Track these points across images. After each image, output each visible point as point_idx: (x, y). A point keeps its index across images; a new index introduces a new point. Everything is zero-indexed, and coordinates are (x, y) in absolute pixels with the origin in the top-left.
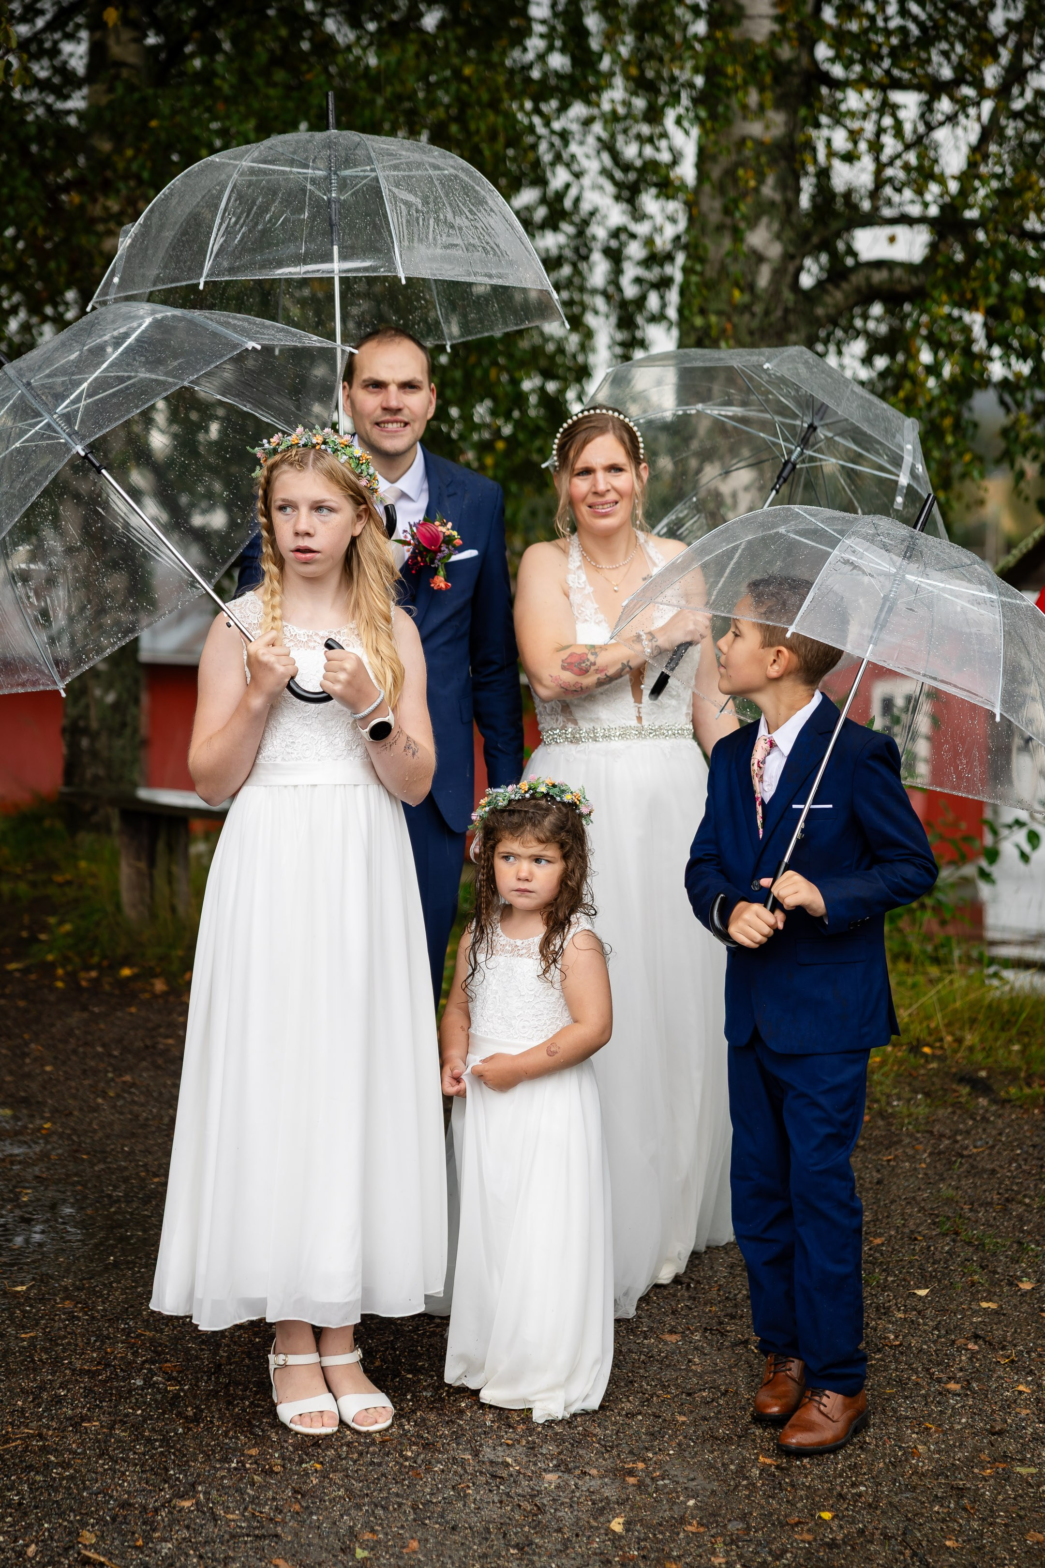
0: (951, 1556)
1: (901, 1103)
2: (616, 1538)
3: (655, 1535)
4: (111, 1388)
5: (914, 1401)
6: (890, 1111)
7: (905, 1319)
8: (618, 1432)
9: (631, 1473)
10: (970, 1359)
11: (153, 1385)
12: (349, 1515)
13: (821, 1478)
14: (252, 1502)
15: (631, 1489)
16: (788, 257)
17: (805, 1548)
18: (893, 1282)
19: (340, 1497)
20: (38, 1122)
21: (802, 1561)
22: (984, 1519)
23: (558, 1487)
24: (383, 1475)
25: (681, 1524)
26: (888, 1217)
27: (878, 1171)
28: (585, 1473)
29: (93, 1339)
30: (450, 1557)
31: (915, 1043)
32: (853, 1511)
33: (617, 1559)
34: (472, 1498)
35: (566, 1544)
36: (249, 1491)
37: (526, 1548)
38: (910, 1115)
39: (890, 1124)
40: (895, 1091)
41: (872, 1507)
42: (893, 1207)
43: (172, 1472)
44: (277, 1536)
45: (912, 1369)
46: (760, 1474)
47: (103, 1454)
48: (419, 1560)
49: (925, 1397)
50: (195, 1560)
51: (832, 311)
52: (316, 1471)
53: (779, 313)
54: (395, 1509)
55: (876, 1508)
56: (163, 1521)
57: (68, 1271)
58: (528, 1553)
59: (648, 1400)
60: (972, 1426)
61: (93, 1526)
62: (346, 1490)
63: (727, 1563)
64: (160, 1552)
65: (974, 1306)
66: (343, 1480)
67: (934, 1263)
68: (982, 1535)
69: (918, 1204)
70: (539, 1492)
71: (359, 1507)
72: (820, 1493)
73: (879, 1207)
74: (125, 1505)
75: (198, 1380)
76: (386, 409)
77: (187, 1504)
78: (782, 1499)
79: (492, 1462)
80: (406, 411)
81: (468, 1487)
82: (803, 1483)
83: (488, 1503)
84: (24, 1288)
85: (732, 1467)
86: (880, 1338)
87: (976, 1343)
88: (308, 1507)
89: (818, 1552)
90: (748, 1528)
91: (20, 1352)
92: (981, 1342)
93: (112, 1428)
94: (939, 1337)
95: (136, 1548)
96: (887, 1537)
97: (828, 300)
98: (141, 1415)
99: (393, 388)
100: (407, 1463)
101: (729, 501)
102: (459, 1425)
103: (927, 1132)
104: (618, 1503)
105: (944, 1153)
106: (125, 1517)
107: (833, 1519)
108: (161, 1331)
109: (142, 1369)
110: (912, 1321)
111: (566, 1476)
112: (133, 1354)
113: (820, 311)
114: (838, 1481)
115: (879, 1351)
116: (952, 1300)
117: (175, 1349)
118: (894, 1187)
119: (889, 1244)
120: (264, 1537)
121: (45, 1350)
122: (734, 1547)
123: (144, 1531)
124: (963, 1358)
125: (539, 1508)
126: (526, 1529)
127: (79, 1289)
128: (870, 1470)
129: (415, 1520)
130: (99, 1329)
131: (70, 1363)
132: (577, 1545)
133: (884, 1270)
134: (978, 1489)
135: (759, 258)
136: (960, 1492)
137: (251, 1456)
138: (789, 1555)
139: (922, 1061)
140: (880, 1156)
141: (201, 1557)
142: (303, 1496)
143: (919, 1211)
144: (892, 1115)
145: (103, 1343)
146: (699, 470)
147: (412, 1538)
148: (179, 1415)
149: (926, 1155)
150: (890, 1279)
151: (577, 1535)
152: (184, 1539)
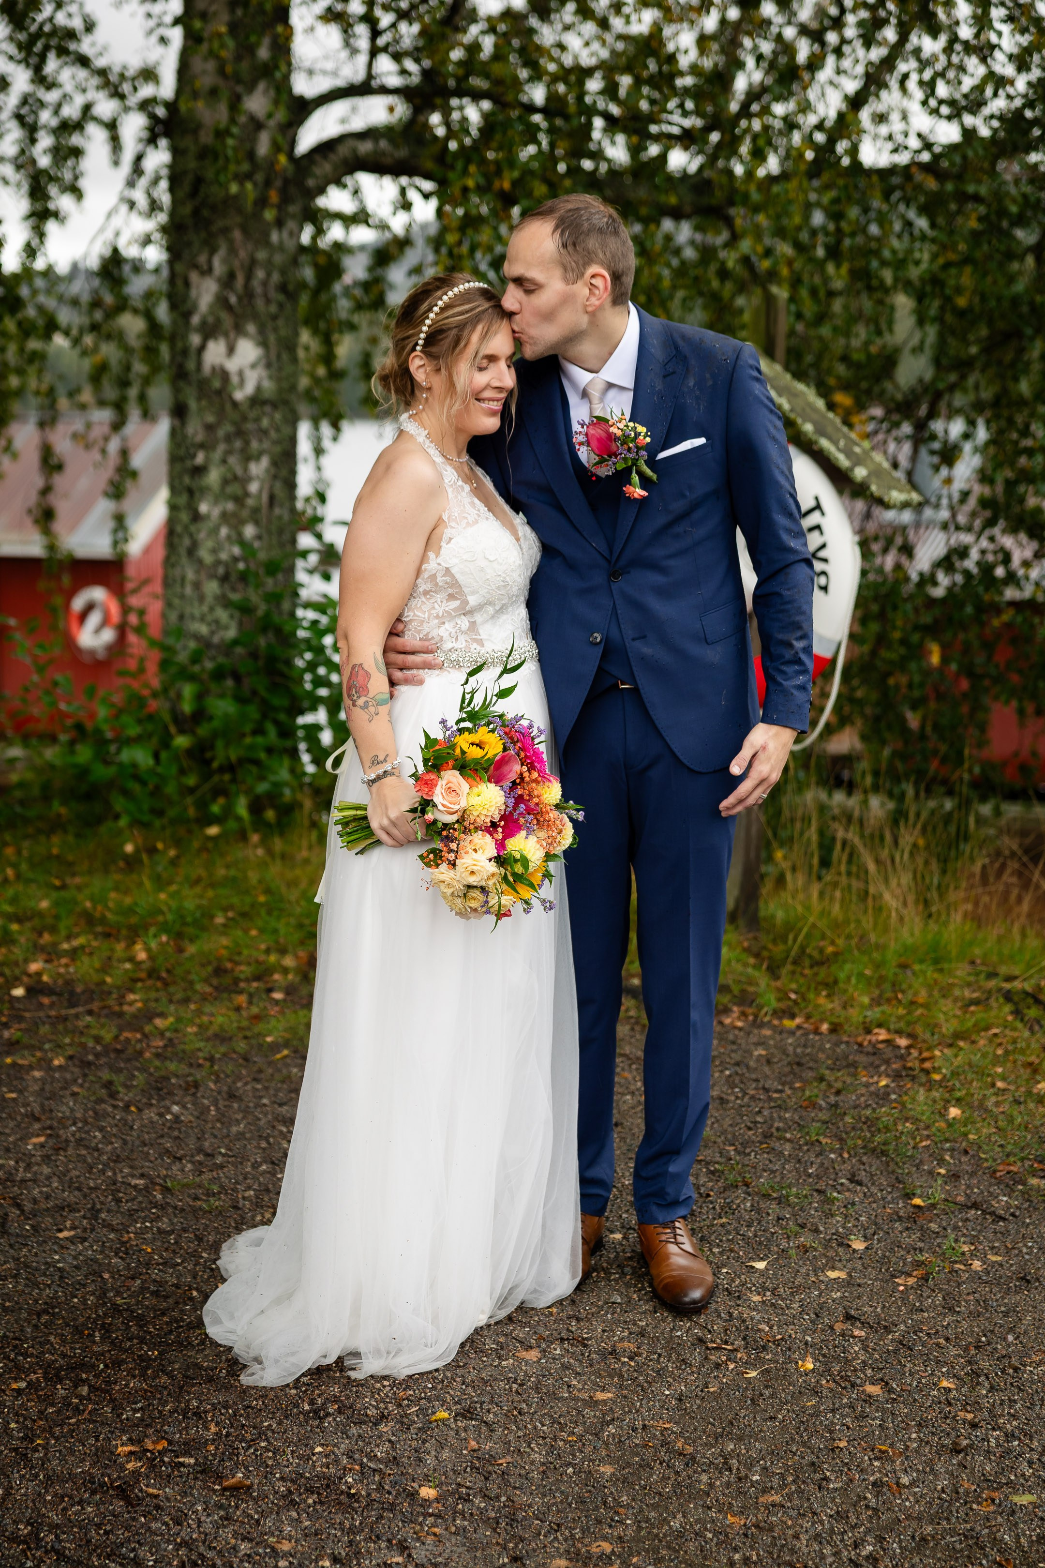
101: (235, 379)
135: (257, 125)
146: (202, 348)
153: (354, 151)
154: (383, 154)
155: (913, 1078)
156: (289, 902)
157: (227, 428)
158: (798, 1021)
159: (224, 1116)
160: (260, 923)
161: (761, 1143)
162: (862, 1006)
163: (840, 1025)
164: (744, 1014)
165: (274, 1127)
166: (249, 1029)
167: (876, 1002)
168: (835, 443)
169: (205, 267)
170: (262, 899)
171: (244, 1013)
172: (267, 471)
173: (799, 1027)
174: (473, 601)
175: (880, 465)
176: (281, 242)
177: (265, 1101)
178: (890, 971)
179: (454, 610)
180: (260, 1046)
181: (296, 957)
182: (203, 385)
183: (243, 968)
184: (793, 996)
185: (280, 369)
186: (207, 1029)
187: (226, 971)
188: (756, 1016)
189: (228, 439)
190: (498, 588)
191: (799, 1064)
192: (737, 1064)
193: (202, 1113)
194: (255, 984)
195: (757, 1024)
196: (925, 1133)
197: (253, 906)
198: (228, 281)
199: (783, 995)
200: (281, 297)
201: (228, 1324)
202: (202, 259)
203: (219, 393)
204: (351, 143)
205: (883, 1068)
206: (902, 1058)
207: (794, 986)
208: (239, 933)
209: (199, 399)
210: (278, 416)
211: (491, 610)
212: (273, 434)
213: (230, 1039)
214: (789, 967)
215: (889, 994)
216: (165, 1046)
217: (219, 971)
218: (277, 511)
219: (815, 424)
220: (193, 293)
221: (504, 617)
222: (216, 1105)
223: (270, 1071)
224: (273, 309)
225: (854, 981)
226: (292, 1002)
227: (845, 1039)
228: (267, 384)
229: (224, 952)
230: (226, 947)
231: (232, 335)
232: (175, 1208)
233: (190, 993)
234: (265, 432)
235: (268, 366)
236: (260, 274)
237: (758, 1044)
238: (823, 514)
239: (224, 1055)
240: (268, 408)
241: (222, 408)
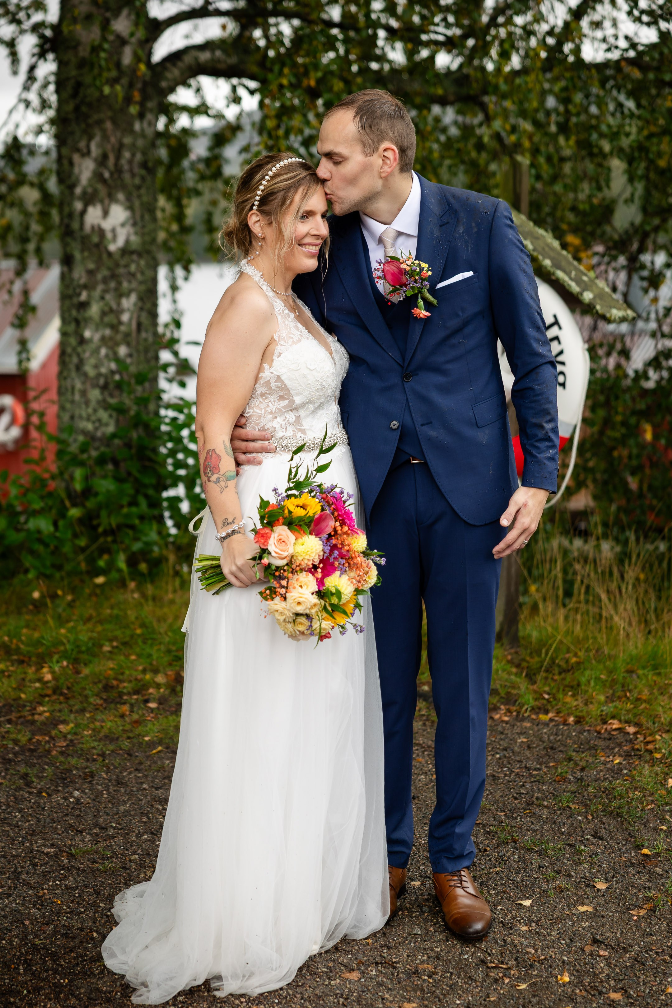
65: (574, 911)
101: (109, 235)
135: (122, 42)
146: (83, 212)
153: (196, 59)
154: (219, 61)
155: (640, 757)
156: (160, 634)
157: (104, 273)
158: (551, 715)
159: (114, 798)
160: (138, 650)
161: (525, 810)
162: (599, 703)
163: (583, 717)
164: (509, 711)
165: (152, 806)
166: (131, 731)
167: (610, 699)
168: (568, 274)
169: (85, 151)
170: (139, 631)
171: (127, 719)
172: (135, 305)
173: (551, 720)
174: (298, 400)
175: (603, 289)
176: (142, 130)
177: (145, 786)
178: (620, 675)
179: (284, 407)
180: (140, 744)
181: (166, 675)
182: (85, 240)
183: (125, 684)
184: (546, 696)
185: (143, 227)
186: (99, 732)
187: (112, 687)
188: (518, 713)
189: (105, 281)
190: (317, 390)
191: (552, 748)
192: (505, 749)
193: (97, 796)
194: (135, 697)
195: (520, 718)
196: (650, 798)
197: (132, 636)
198: (102, 161)
199: (539, 696)
200: (143, 172)
201: (122, 957)
202: (82, 144)
203: (97, 246)
204: (194, 53)
205: (617, 750)
206: (631, 741)
207: (547, 689)
208: (122, 658)
209: (82, 251)
210: (142, 263)
211: (311, 407)
212: (139, 276)
213: (117, 739)
214: (543, 674)
215: (620, 693)
216: (68, 746)
217: (107, 688)
218: (143, 335)
219: (552, 260)
220: (76, 170)
221: (321, 412)
222: (107, 790)
223: (149, 763)
224: (137, 181)
225: (592, 683)
226: (163, 709)
227: (587, 728)
228: (133, 238)
229: (111, 672)
230: (112, 669)
231: (106, 201)
232: (79, 869)
233: (85, 705)
234: (133, 275)
235: (134, 224)
236: (127, 154)
237: (520, 734)
238: (560, 328)
239: (113, 751)
240: (135, 257)
241: (100, 258)
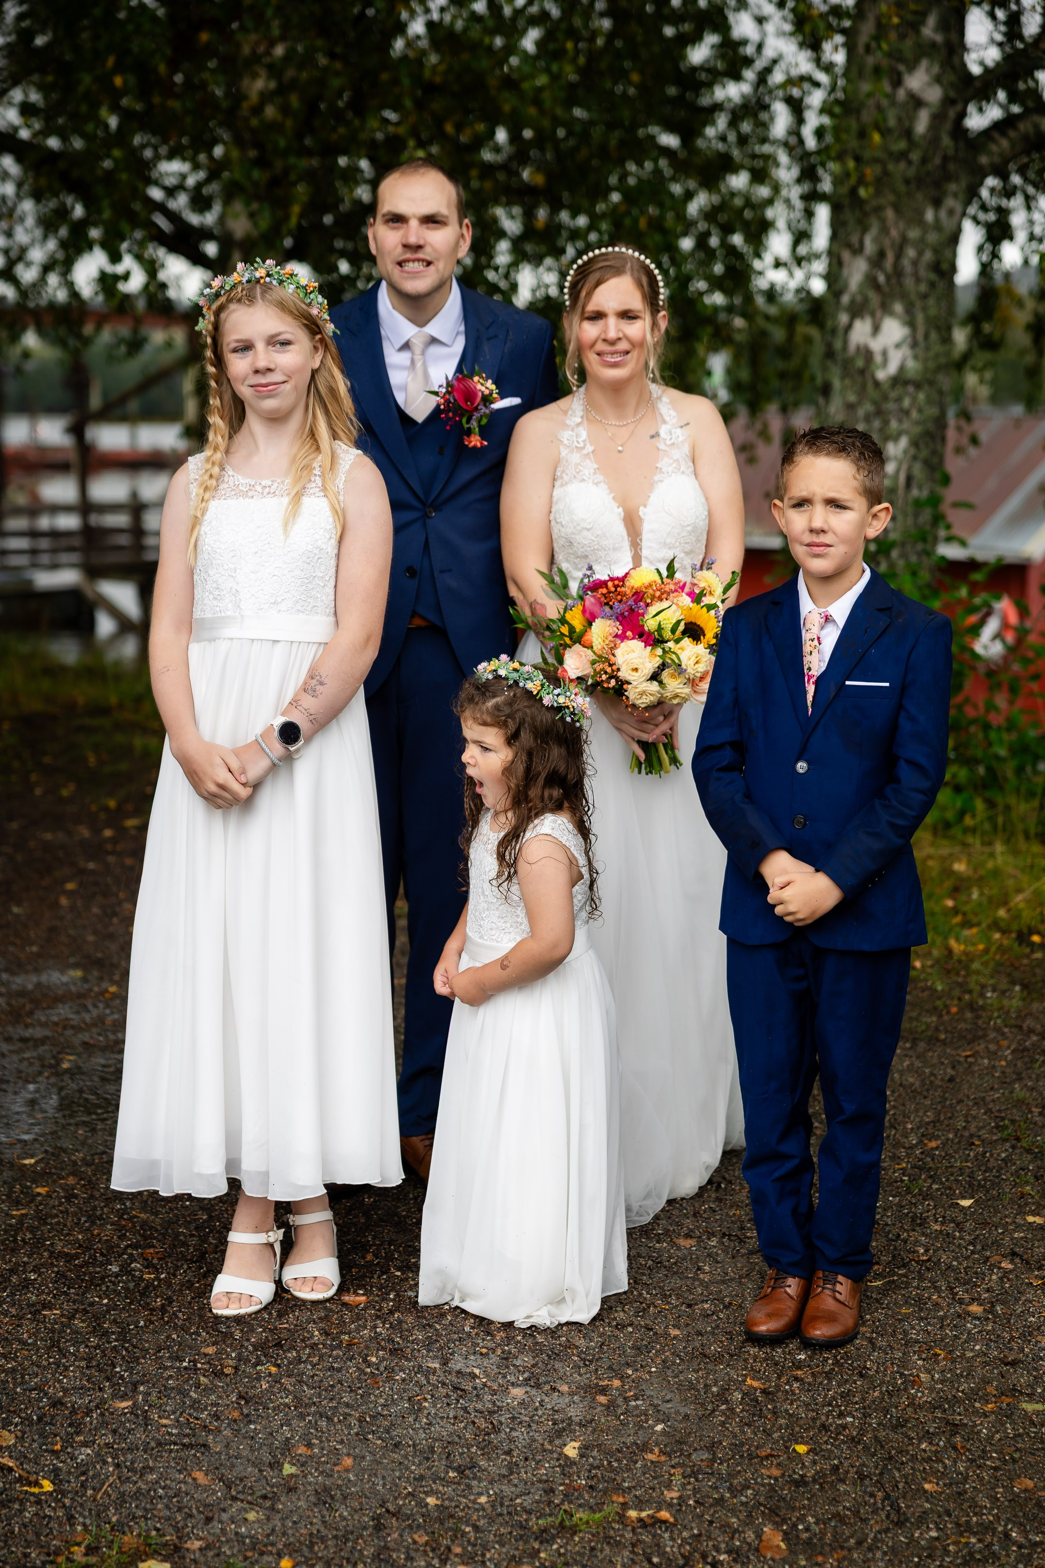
0: (927, 1501)
1: (995, 995)
2: (569, 1462)
3: (610, 1463)
4: (85, 1274)
5: (929, 1324)
6: (981, 1002)
7: (941, 1231)
8: (603, 1344)
9: (603, 1391)
10: (1001, 1279)
11: (129, 1273)
12: (289, 1425)
13: (807, 1405)
14: (191, 1407)
15: (599, 1409)
16: (948, 101)
17: (770, 1484)
18: (938, 1190)
19: (287, 1406)
20: (104, 985)
21: (762, 1500)
22: (972, 1461)
23: (522, 1403)
24: (340, 1382)
25: (642, 1451)
26: (950, 1118)
27: (953, 1068)
28: (554, 1389)
29: (83, 1219)
30: (384, 1478)
31: (1025, 930)
32: (832, 1445)
33: (561, 1488)
34: (426, 1412)
35: (512, 1468)
36: (193, 1394)
37: (467, 1472)
38: (1001, 1008)
39: (978, 1017)
40: (991, 982)
41: (854, 1441)
42: (958, 1108)
43: (118, 1369)
44: (204, 1446)
45: (935, 1288)
46: (742, 1398)
47: (53, 1346)
48: (349, 1481)
49: (942, 1319)
50: (111, 1469)
51: (997, 160)
52: (270, 1374)
53: (937, 161)
54: (340, 1421)
55: (859, 1443)
56: (91, 1424)
57: (83, 1143)
58: (468, 1478)
59: (644, 1310)
60: (985, 1354)
61: (16, 1425)
62: (295, 1397)
63: (680, 1498)
64: (76, 1458)
65: (1019, 1220)
66: (294, 1386)
67: (985, 1171)
68: (966, 1478)
69: (985, 1104)
70: (500, 1408)
71: (302, 1417)
72: (801, 1422)
73: (943, 1107)
74: (56, 1403)
75: (177, 1268)
76: (406, 246)
77: (124, 1404)
78: (759, 1427)
79: (459, 1372)
80: (428, 249)
81: (426, 1399)
82: (787, 1411)
83: (442, 1418)
84: (33, 1161)
85: (714, 1389)
86: (909, 1251)
87: (1012, 1262)
88: (248, 1415)
89: (782, 1489)
90: (713, 1460)
91: (6, 1231)
92: (1017, 1260)
93: (73, 1317)
94: (973, 1252)
95: (53, 1452)
96: (862, 1477)
97: (994, 148)
98: (106, 1305)
99: (414, 223)
100: (369, 1370)
101: (878, 359)
102: (436, 1330)
103: (1016, 1026)
104: (580, 1424)
105: (1029, 1050)
106: (53, 1417)
107: (808, 1453)
108: (156, 1214)
109: (123, 1254)
110: (948, 1234)
111: (534, 1392)
112: (119, 1237)
113: (984, 160)
114: (826, 1409)
115: (904, 1266)
116: (997, 1211)
117: (164, 1235)
118: (966, 1086)
119: (943, 1148)
120: (191, 1446)
121: (31, 1229)
122: (692, 1480)
123: (68, 1434)
124: (994, 1277)
125: (494, 1427)
126: (474, 1450)
127: (88, 1165)
128: (864, 1399)
129: (357, 1434)
130: (94, 1209)
131: (52, 1244)
132: (523, 1470)
133: (931, 1177)
134: (975, 1426)
135: (916, 102)
136: (955, 1428)
137: (206, 1355)
138: (750, 1492)
139: (1028, 950)
140: (959, 1052)
141: (118, 1466)
142: (247, 1402)
143: (985, 1113)
144: (983, 1008)
145: (93, 1223)
146: (849, 327)
147: (348, 1455)
148: (146, 1306)
149: (1009, 1052)
150: (935, 1186)
151: (526, 1459)
152: (107, 1444)
157: (867, 407)
169: (857, 246)
172: (905, 452)
176: (937, 219)
182: (847, 365)
185: (927, 349)
189: (868, 418)
198: (878, 260)
200: (933, 276)
202: (854, 239)
203: (862, 372)
209: (843, 378)
210: (921, 396)
212: (914, 414)
218: (915, 492)
220: (845, 272)
224: (923, 288)
228: (911, 364)
231: (879, 313)
234: (907, 413)
235: (914, 345)
236: (911, 253)
240: (911, 389)
241: (864, 387)
